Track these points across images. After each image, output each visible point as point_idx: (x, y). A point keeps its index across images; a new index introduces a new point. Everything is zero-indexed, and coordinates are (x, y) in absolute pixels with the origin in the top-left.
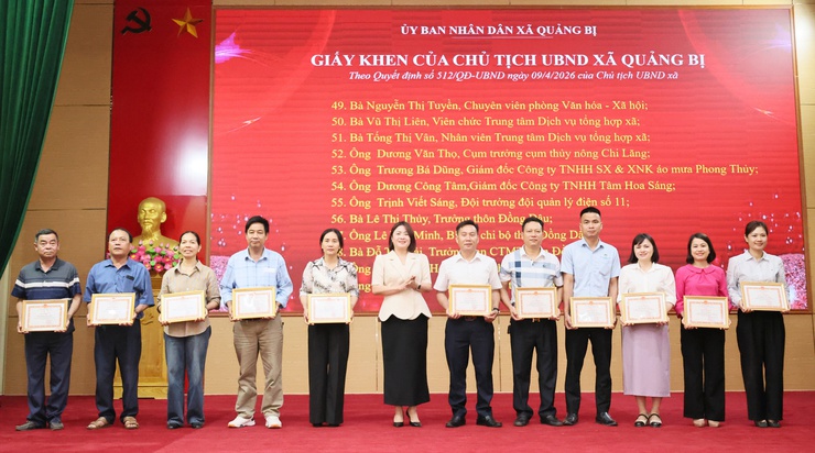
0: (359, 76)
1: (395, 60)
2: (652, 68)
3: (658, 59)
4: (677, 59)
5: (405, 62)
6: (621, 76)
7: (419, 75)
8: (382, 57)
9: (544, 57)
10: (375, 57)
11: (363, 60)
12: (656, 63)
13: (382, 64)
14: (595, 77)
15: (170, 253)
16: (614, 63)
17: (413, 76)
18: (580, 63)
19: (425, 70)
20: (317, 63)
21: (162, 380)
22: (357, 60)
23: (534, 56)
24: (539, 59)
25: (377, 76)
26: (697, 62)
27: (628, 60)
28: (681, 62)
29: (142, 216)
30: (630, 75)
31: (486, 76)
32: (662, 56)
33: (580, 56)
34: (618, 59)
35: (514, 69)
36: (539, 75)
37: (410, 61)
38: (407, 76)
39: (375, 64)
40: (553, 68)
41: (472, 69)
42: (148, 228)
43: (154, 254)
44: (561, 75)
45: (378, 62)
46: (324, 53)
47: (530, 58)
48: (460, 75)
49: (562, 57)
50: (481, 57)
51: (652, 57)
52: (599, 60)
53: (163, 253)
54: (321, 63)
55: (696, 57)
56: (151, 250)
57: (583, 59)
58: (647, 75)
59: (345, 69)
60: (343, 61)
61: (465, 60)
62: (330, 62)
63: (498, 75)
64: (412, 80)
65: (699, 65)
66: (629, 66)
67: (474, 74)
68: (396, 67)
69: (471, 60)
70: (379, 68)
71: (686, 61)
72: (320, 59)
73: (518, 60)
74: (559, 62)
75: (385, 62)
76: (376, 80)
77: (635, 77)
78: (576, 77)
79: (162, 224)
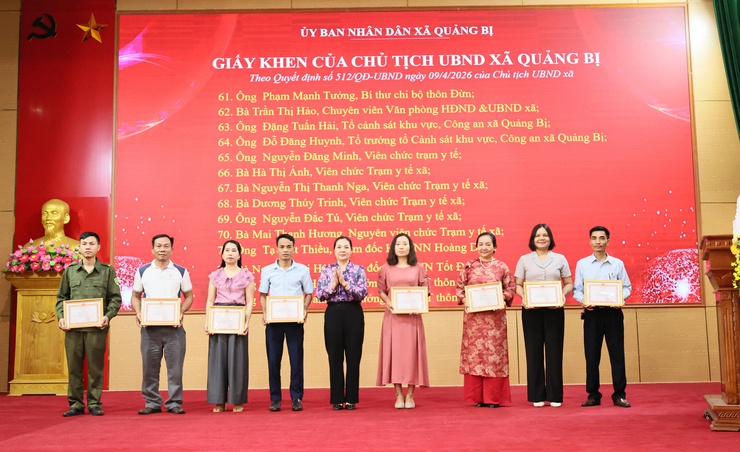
0: (259, 78)
1: (295, 62)
2: (548, 67)
3: (554, 60)
4: (572, 59)
5: (305, 64)
6: (517, 75)
7: (318, 77)
8: (282, 59)
9: (441, 57)
10: (275, 59)
11: (263, 63)
12: (551, 62)
13: (282, 66)
14: (491, 76)
15: (70, 253)
16: (510, 63)
17: (313, 78)
18: (476, 63)
19: (324, 71)
20: (219, 66)
21: (64, 377)
22: (257, 64)
23: (431, 57)
24: (436, 60)
25: (277, 78)
26: (592, 61)
27: (524, 59)
28: (576, 61)
29: (44, 218)
30: (527, 74)
31: (384, 76)
32: (557, 55)
33: (476, 56)
34: (514, 58)
35: (412, 70)
36: (436, 75)
37: (309, 62)
38: (307, 78)
39: (275, 66)
40: (449, 68)
41: (371, 70)
42: (50, 229)
43: (55, 254)
44: (458, 75)
45: (278, 65)
46: (225, 57)
47: (428, 58)
48: (359, 76)
49: (459, 57)
51: (548, 56)
52: (495, 60)
53: (63, 253)
54: (222, 66)
55: (592, 55)
56: (52, 250)
57: (480, 59)
58: (543, 74)
59: (246, 72)
60: (244, 64)
61: (363, 62)
62: (231, 65)
63: (396, 76)
64: (312, 82)
65: (594, 63)
66: (525, 65)
67: (372, 75)
68: (295, 69)
69: (369, 61)
70: (279, 71)
71: (582, 59)
72: (222, 62)
73: (416, 60)
74: (456, 62)
75: (285, 64)
76: (276, 82)
77: (531, 76)
78: (473, 77)
79: (65, 225)
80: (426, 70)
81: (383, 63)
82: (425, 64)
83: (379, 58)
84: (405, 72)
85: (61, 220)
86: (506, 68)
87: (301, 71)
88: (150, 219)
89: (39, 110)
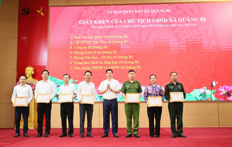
0: (94, 27)
1: (106, 22)
4: (196, 20)
5: (109, 22)
7: (113, 27)
8: (101, 21)
9: (153, 20)
11: (95, 22)
12: (189, 21)
13: (101, 23)
14: (170, 26)
16: (176, 21)
17: (111, 27)
18: (165, 21)
19: (115, 25)
21: (32, 123)
22: (93, 23)
23: (150, 20)
26: (203, 20)
27: (180, 20)
28: (198, 20)
29: (26, 72)
31: (134, 26)
32: (191, 19)
33: (165, 19)
34: (177, 19)
35: (143, 24)
36: (151, 26)
38: (109, 27)
39: (99, 23)
40: (156, 23)
41: (130, 24)
43: (29, 84)
44: (158, 25)
46: (83, 20)
48: (126, 26)
50: (133, 20)
51: (188, 19)
52: (171, 20)
53: (32, 83)
55: (203, 18)
58: (186, 25)
60: (89, 22)
61: (127, 21)
62: (85, 23)
63: (138, 26)
66: (181, 22)
67: (131, 26)
68: (106, 24)
69: (130, 21)
71: (200, 20)
72: (82, 22)
73: (145, 21)
74: (158, 21)
76: (99, 28)
77: (182, 25)
78: (163, 26)
80: (148, 24)
81: (134, 22)
82: (148, 22)
84: (141, 25)
85: (31, 73)
87: (108, 25)
89: (25, 38)
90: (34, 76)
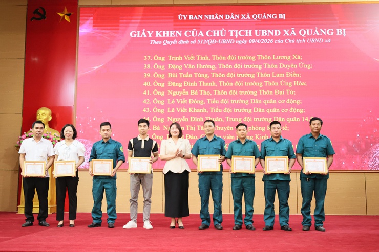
0: (155, 42)
1: (175, 33)
2: (316, 37)
3: (319, 33)
4: (330, 32)
5: (180, 35)
6: (299, 41)
7: (187, 42)
8: (168, 32)
9: (256, 31)
12: (318, 34)
14: (284, 42)
15: (51, 137)
17: (185, 42)
18: (276, 34)
19: (191, 39)
20: (133, 36)
22: (154, 34)
23: (250, 31)
24: (253, 33)
25: (165, 42)
26: (341, 33)
27: (303, 32)
28: (332, 33)
29: (38, 117)
30: (304, 41)
31: (224, 41)
32: (322, 30)
33: (276, 31)
34: (297, 32)
35: (240, 38)
36: (253, 41)
37: (183, 33)
38: (181, 42)
39: (164, 36)
40: (261, 37)
41: (217, 38)
44: (265, 41)
45: (166, 35)
46: (137, 30)
48: (210, 42)
49: (266, 31)
51: (316, 31)
52: (286, 32)
53: (48, 137)
54: (135, 36)
55: (341, 30)
57: (278, 33)
58: (313, 41)
59: (148, 39)
61: (212, 34)
62: (140, 35)
63: (231, 42)
64: (184, 45)
65: (343, 35)
66: (303, 35)
67: (217, 41)
68: (175, 37)
69: (216, 33)
70: (166, 38)
71: (335, 32)
72: (135, 33)
73: (242, 33)
74: (264, 34)
75: (169, 35)
76: (164, 44)
77: (306, 42)
78: (274, 42)
79: (49, 121)
80: (248, 38)
81: (223, 34)
82: (247, 35)
83: (221, 31)
84: (236, 39)
85: (47, 119)
86: (292, 37)
87: (178, 38)
88: (94, 119)
89: (36, 59)
90: (52, 124)
